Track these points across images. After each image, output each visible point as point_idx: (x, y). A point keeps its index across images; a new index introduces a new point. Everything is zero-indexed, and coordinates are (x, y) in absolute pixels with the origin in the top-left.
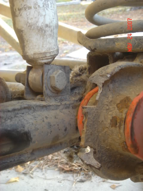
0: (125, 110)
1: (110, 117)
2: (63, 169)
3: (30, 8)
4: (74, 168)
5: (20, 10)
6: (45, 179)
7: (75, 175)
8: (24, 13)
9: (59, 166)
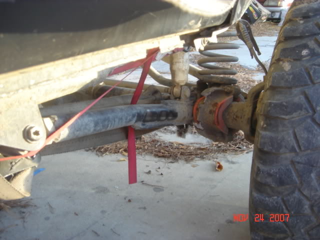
0: (215, 107)
1: (209, 110)
2: (157, 155)
3: (180, 62)
4: (165, 154)
5: (176, 63)
6: (145, 160)
7: (166, 159)
8: (177, 64)
9: (155, 153)
